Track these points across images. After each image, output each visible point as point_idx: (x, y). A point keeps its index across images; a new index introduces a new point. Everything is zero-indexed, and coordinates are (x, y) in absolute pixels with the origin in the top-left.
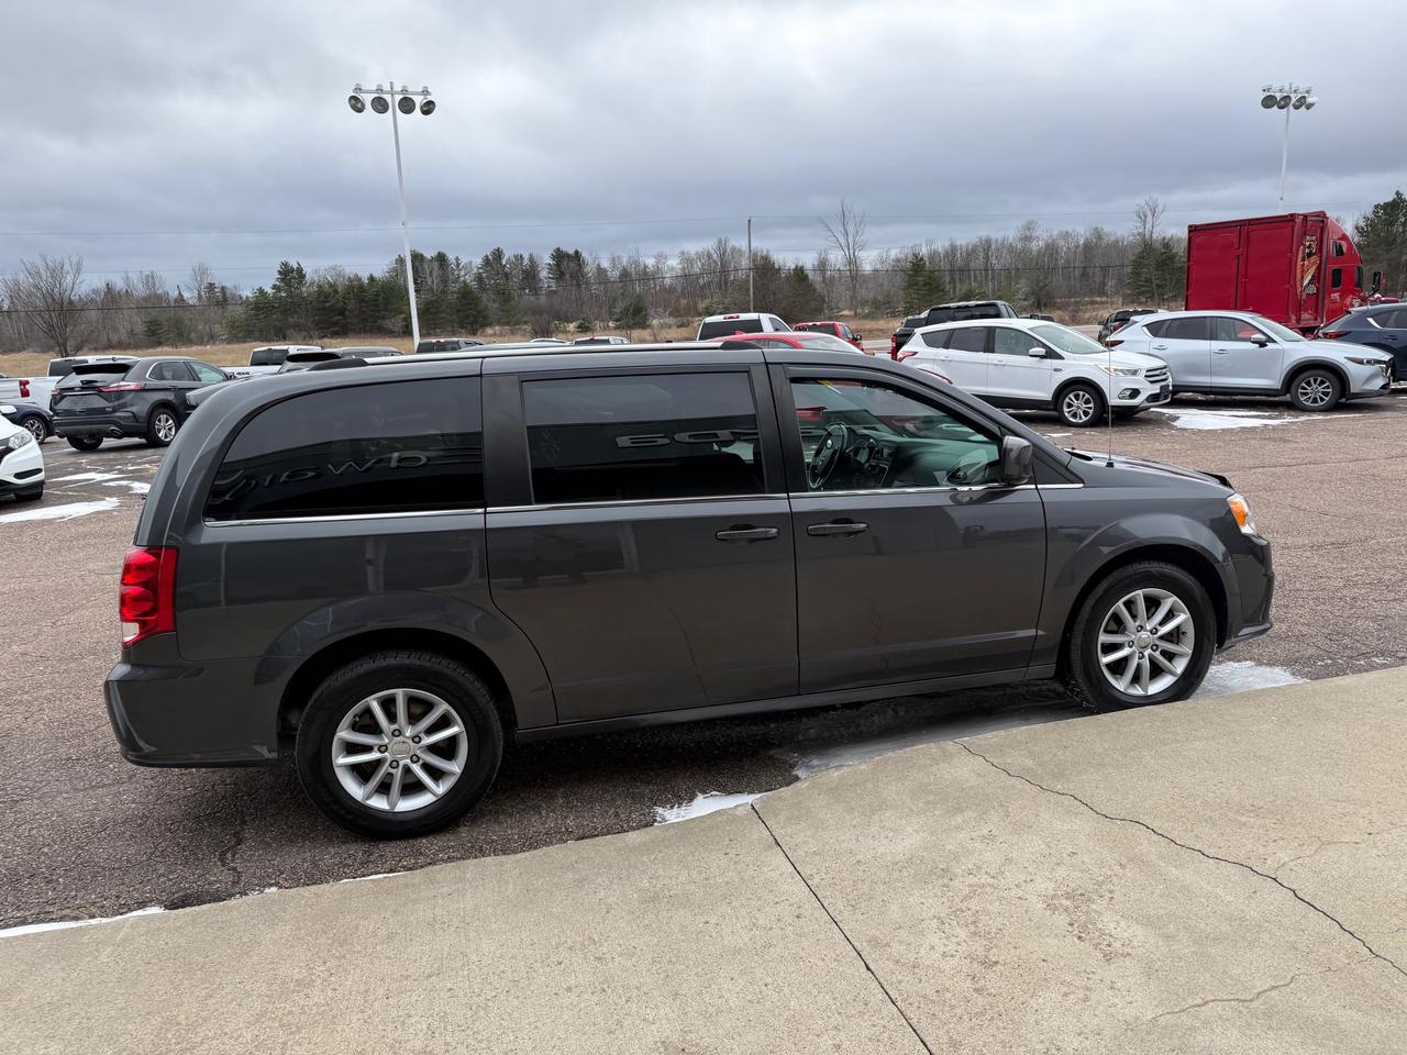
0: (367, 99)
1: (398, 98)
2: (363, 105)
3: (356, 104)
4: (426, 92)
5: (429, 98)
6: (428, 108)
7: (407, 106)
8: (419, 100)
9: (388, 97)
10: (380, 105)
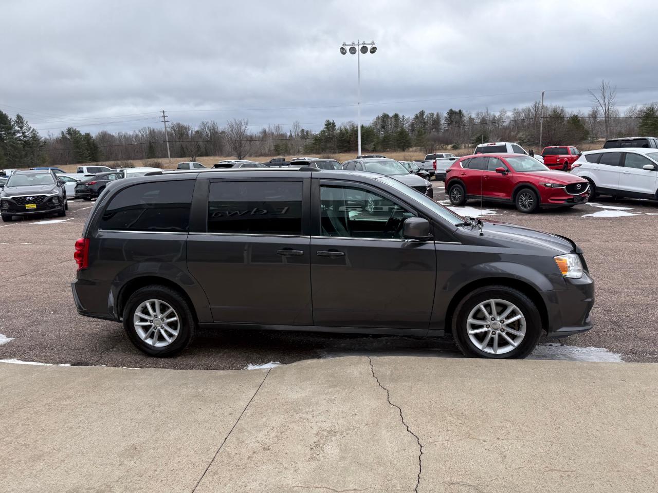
0: (347, 48)
1: (361, 47)
2: (346, 52)
3: (343, 51)
4: (373, 43)
5: (374, 46)
6: (373, 50)
7: (364, 50)
8: (369, 47)
9: (356, 47)
10: (353, 51)
